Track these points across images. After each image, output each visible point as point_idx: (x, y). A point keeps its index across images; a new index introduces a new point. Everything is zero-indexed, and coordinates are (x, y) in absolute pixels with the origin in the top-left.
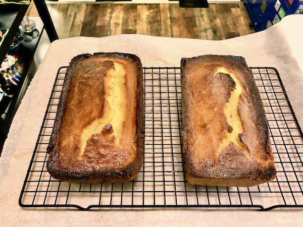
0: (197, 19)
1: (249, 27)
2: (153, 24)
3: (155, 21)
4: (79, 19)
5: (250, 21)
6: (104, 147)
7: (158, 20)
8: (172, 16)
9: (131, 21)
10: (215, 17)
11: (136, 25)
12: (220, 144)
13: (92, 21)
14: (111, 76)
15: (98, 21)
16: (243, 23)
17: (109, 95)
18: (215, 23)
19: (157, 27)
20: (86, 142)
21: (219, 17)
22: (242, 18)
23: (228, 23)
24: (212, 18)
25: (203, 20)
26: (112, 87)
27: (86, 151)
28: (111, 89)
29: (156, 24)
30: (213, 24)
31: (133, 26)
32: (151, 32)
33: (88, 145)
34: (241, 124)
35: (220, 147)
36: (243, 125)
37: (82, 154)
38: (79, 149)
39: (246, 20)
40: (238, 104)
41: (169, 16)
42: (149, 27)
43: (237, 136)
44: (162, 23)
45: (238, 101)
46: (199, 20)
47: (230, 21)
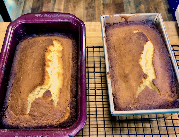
0: (125, 5)
1: (168, 12)
2: (89, 10)
3: (90, 7)
4: (29, 5)
5: (168, 6)
6: (45, 107)
7: (93, 6)
8: (104, 3)
9: (71, 7)
10: (140, 4)
11: (74, 10)
12: (139, 88)
13: (39, 7)
14: (50, 51)
15: (44, 7)
16: (163, 8)
17: (48, 66)
18: (140, 8)
19: (92, 12)
20: (31, 103)
21: (143, 3)
22: (162, 4)
23: (151, 8)
24: (137, 5)
25: (130, 6)
26: (51, 60)
27: (31, 111)
28: (50, 61)
29: (91, 9)
30: (138, 9)
31: (72, 11)
32: (87, 16)
33: (32, 106)
34: (154, 72)
35: (138, 90)
36: (155, 72)
37: (28, 112)
38: (25, 109)
39: (165, 6)
40: (153, 56)
41: (102, 2)
42: (86, 12)
43: (151, 81)
44: (96, 9)
45: (153, 54)
46: (126, 6)
47: (152, 7)
